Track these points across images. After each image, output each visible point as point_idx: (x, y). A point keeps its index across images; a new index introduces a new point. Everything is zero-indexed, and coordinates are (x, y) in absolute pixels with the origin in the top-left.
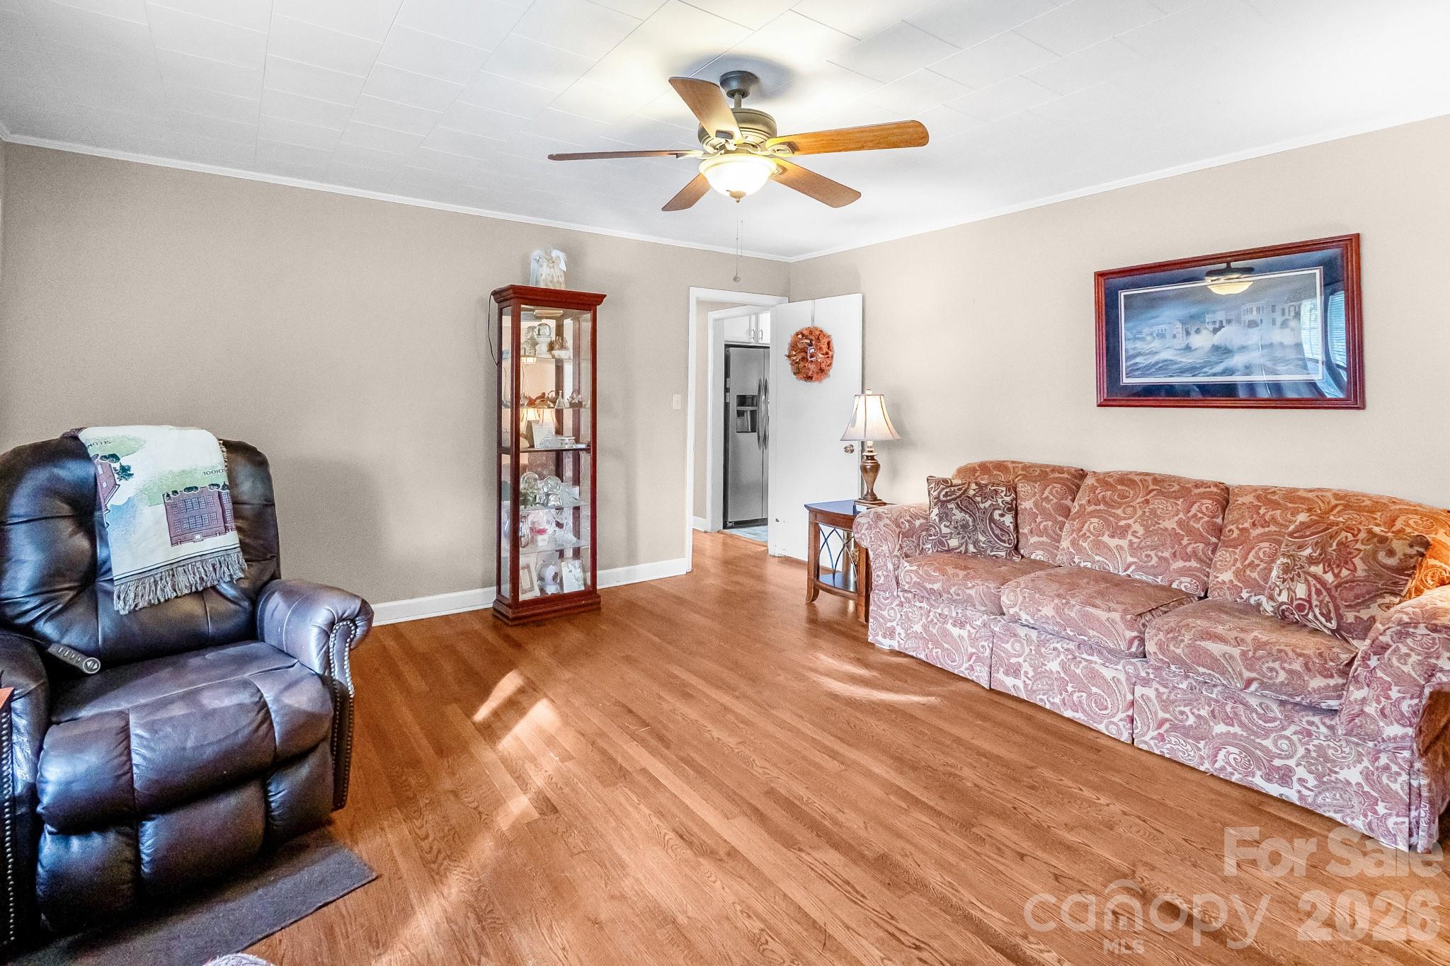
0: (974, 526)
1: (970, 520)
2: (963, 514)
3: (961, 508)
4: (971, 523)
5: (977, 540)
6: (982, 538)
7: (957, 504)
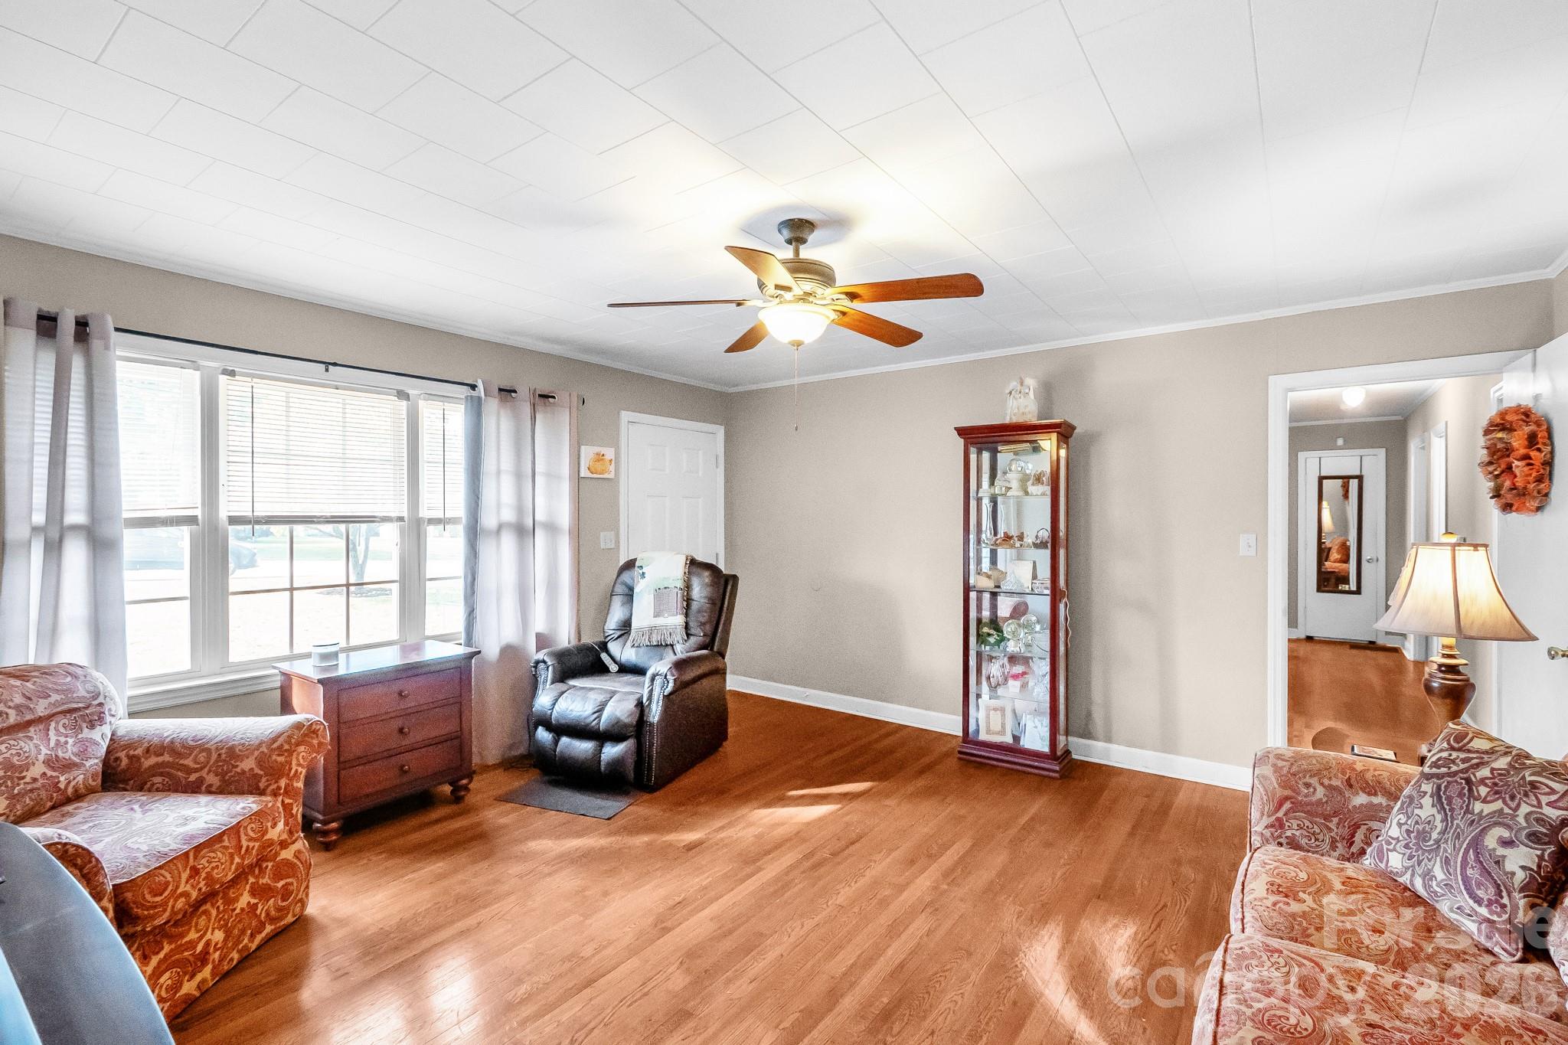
0: (1437, 842)
1: (1440, 826)
2: (1434, 811)
3: (1440, 798)
4: (1435, 835)
5: (1430, 871)
6: (1439, 873)
7: (1439, 788)
